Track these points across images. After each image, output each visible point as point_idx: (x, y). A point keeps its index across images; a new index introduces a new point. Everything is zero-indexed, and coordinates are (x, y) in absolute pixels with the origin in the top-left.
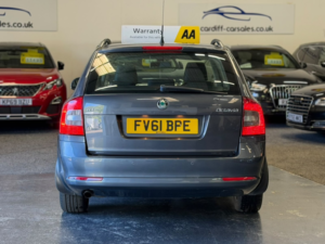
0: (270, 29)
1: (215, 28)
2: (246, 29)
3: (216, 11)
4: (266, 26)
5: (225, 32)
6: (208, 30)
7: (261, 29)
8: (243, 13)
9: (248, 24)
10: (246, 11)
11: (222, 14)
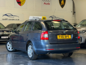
0: (19, 20)
1: (6, 19)
2: (13, 20)
3: (6, 15)
4: (18, 19)
5: (8, 20)
6: (4, 20)
7: (17, 20)
8: (12, 15)
9: (14, 18)
10: (13, 15)
11: (7, 16)
